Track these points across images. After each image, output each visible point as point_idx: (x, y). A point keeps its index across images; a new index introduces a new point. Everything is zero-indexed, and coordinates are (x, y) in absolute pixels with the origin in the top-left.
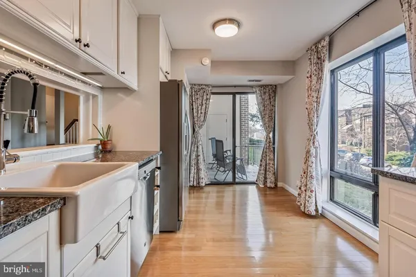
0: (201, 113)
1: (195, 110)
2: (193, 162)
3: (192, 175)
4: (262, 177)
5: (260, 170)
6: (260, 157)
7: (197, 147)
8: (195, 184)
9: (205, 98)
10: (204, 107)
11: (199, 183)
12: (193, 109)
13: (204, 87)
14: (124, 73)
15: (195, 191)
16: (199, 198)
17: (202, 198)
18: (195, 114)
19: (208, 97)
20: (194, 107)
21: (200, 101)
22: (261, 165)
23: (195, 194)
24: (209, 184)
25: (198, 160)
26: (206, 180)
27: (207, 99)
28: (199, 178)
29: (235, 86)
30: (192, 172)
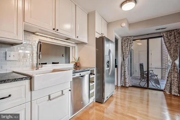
0: (127, 51)
1: (124, 49)
2: (123, 74)
3: (122, 81)
4: (168, 88)
5: (167, 83)
6: (167, 75)
7: (125, 67)
8: (124, 85)
9: (129, 43)
10: (129, 47)
11: (125, 85)
12: (123, 49)
13: (129, 37)
14: (78, 37)
15: (124, 89)
16: (125, 92)
17: (127, 93)
18: (124, 51)
19: (131, 42)
20: (123, 48)
21: (126, 45)
22: (167, 80)
23: (124, 90)
24: (131, 86)
25: (125, 74)
26: (130, 84)
27: (130, 43)
28: (125, 83)
29: (148, 35)
30: (122, 79)
